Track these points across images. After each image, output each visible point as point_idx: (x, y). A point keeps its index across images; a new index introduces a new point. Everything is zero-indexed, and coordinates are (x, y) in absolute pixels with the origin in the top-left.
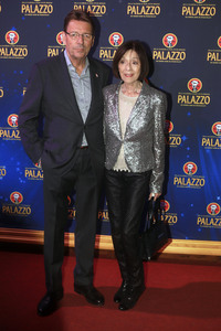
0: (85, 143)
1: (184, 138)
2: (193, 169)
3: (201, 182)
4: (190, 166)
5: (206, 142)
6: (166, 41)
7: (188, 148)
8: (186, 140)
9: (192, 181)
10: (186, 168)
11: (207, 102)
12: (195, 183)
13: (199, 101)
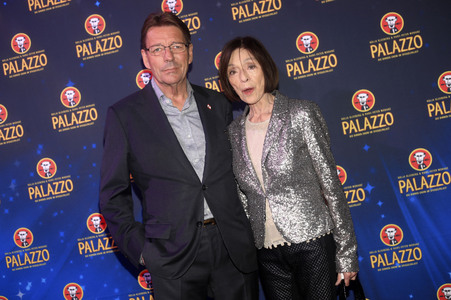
0: (208, 214)
1: (369, 188)
2: (398, 235)
3: (415, 254)
4: (391, 231)
5: (405, 185)
6: (301, 45)
7: (380, 203)
8: (372, 190)
9: (399, 255)
10: (385, 237)
11: (390, 122)
12: (405, 258)
13: (377, 124)
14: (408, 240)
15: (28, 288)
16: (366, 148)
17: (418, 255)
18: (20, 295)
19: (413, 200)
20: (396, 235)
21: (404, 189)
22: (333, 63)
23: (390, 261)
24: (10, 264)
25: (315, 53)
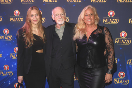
7: (121, 65)
8: (119, 61)
9: (122, 81)
10: (120, 75)
11: (129, 43)
12: (124, 82)
13: (126, 42)
14: (126, 77)
15: (15, 65)
16: (121, 48)
17: (128, 82)
18: (13, 66)
19: (130, 66)
20: (123, 75)
21: (129, 63)
22: (117, 22)
23: (119, 82)
24: (12, 57)
25: (113, 17)
